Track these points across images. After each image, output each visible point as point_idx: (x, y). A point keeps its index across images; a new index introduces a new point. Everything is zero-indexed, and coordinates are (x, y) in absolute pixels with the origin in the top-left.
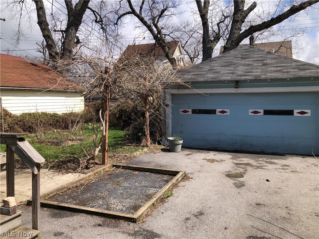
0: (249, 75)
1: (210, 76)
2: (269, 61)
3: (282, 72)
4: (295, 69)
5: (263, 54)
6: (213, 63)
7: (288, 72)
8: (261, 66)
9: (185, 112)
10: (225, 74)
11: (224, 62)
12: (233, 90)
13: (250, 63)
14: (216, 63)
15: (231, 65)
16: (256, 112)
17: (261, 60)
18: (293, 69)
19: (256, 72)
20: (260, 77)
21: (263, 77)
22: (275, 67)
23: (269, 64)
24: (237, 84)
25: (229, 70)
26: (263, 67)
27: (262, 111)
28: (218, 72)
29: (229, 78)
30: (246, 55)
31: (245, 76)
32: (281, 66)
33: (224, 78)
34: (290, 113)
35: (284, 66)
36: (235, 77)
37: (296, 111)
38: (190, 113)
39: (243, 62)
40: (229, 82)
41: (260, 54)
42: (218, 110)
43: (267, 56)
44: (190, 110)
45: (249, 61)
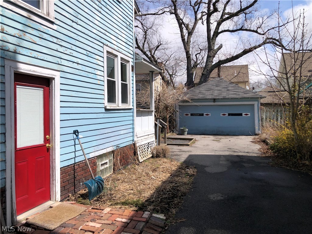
0: (220, 96)
1: (201, 96)
2: (230, 88)
3: (237, 95)
4: (243, 93)
5: (227, 84)
6: (201, 89)
7: (239, 95)
8: (226, 91)
9: (187, 115)
10: (208, 95)
11: (206, 88)
12: (212, 103)
13: (220, 89)
14: (202, 88)
15: (210, 90)
16: (224, 115)
17: (226, 88)
18: (242, 93)
19: (224, 94)
20: (226, 97)
21: (227, 97)
22: (233, 92)
23: (230, 90)
24: (214, 100)
25: (210, 93)
26: (227, 92)
27: (227, 114)
28: (204, 94)
29: (210, 97)
30: (218, 84)
31: (218, 96)
32: (236, 91)
33: (208, 97)
34: (241, 115)
35: (237, 91)
36: (213, 97)
37: (243, 114)
38: (190, 115)
39: (217, 88)
40: (211, 99)
41: (226, 84)
42: (205, 114)
43: (229, 85)
44: (190, 114)
45: (220, 88)
